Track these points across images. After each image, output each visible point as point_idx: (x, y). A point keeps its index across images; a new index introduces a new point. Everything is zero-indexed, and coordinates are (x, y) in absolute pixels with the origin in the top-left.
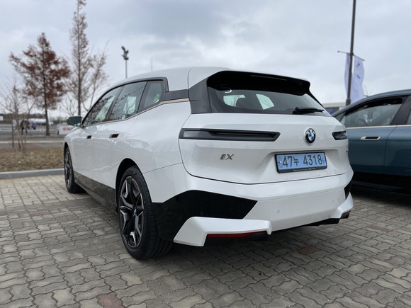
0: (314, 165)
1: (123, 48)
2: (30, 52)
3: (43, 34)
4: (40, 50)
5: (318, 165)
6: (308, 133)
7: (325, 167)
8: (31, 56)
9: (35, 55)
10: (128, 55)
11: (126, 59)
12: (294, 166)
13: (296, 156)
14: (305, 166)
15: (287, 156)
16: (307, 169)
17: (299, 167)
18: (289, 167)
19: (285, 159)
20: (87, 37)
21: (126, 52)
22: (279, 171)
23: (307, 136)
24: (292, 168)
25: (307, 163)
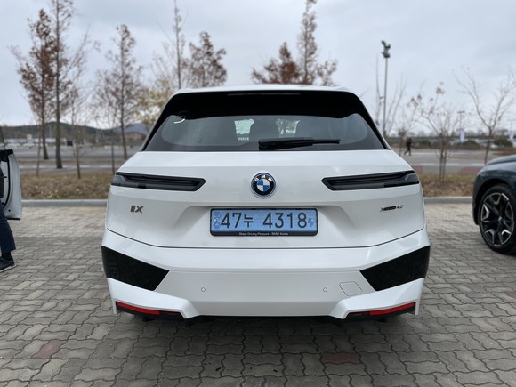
0: (286, 228)
1: (384, 43)
2: (271, 66)
3: (285, 44)
4: (280, 62)
5: (296, 228)
6: (257, 180)
7: (314, 234)
8: (272, 71)
9: (276, 69)
10: (390, 51)
11: (387, 56)
12: (242, 227)
13: (249, 214)
14: (266, 228)
15: (231, 213)
16: (270, 234)
17: (252, 228)
18: (232, 228)
19: (227, 216)
20: (315, 41)
21: (387, 48)
22: (214, 234)
23: (254, 185)
24: (237, 230)
25: (270, 224)
